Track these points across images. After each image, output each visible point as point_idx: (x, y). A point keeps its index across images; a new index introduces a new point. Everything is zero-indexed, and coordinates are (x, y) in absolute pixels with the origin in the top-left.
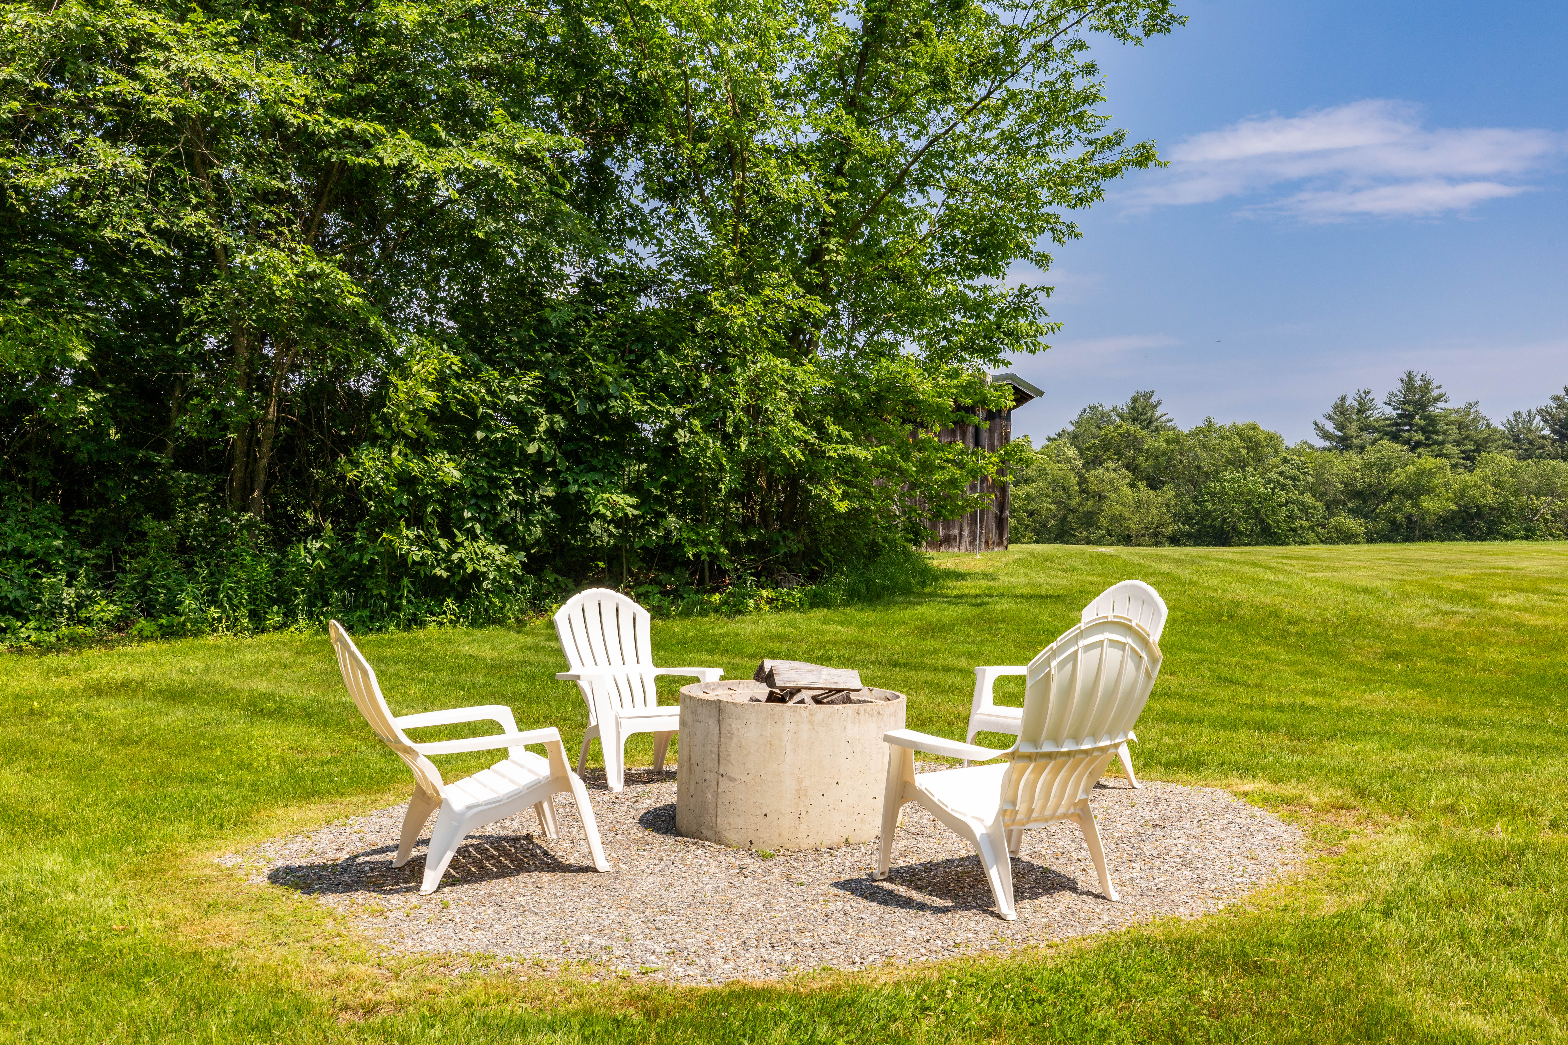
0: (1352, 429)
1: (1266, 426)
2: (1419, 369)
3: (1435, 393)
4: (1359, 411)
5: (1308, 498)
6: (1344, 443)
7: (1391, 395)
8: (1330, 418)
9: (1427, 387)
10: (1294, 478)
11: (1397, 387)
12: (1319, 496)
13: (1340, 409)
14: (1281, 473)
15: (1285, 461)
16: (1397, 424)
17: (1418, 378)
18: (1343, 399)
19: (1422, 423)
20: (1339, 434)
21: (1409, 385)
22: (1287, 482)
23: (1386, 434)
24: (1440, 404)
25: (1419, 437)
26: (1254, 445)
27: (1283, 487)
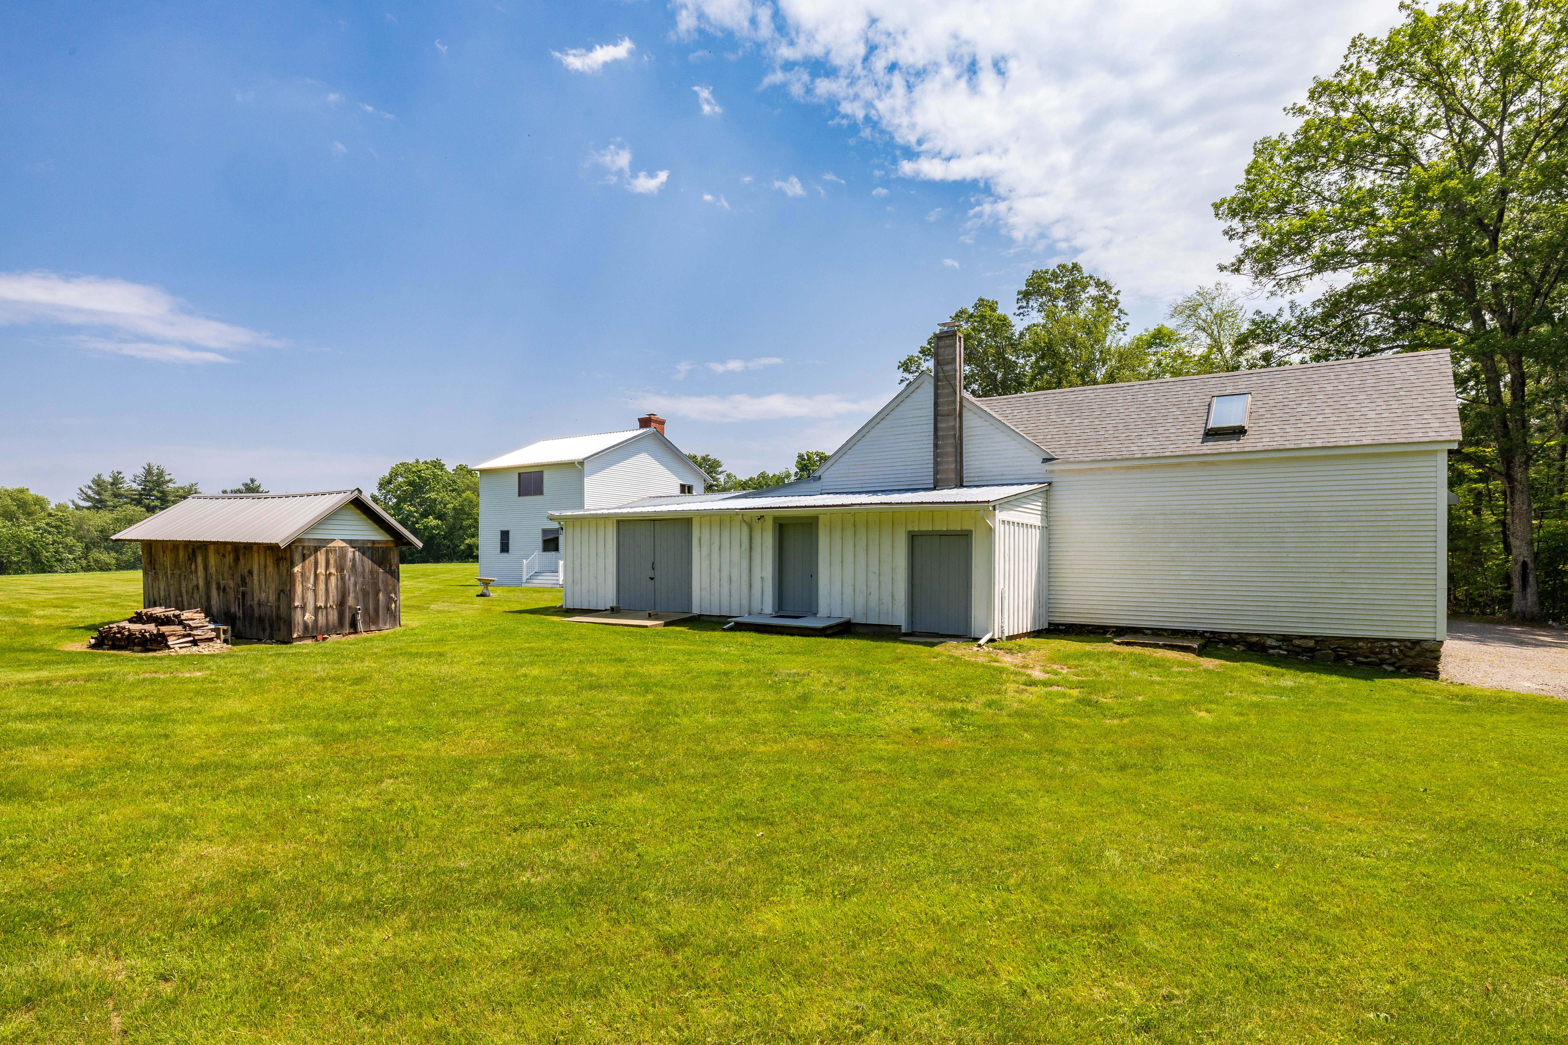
0: (106, 496)
1: (35, 491)
2: (157, 461)
3: (167, 478)
4: (112, 484)
5: (70, 540)
6: (99, 505)
7: (135, 476)
8: (90, 487)
9: (161, 474)
10: (57, 527)
11: (140, 472)
12: (80, 539)
13: (98, 483)
14: (47, 524)
15: (50, 515)
16: (141, 495)
17: (155, 468)
18: (99, 476)
19: (159, 495)
20: (97, 497)
21: (149, 472)
22: (52, 529)
23: (133, 500)
24: (170, 485)
25: (157, 503)
26: (22, 504)
27: (49, 533)
